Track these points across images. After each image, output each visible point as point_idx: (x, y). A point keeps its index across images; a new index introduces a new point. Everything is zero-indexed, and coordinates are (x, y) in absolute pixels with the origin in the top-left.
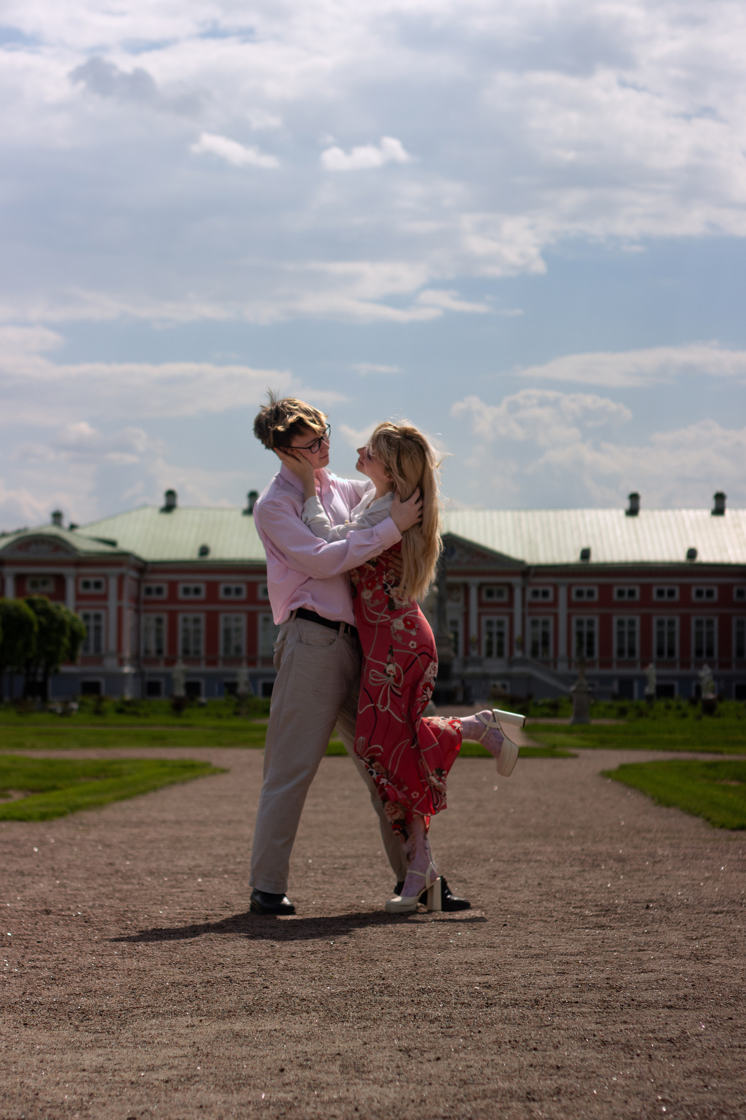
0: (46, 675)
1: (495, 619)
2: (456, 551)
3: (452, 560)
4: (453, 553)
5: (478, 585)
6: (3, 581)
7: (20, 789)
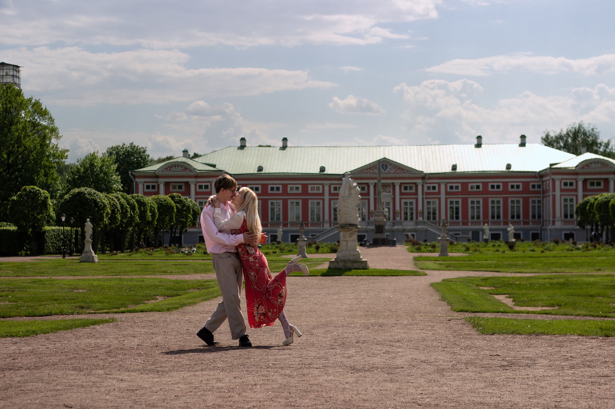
0: (181, 233)
1: (408, 201)
2: (388, 167)
3: (386, 171)
4: (387, 168)
5: (400, 184)
6: (158, 186)
7: (162, 295)
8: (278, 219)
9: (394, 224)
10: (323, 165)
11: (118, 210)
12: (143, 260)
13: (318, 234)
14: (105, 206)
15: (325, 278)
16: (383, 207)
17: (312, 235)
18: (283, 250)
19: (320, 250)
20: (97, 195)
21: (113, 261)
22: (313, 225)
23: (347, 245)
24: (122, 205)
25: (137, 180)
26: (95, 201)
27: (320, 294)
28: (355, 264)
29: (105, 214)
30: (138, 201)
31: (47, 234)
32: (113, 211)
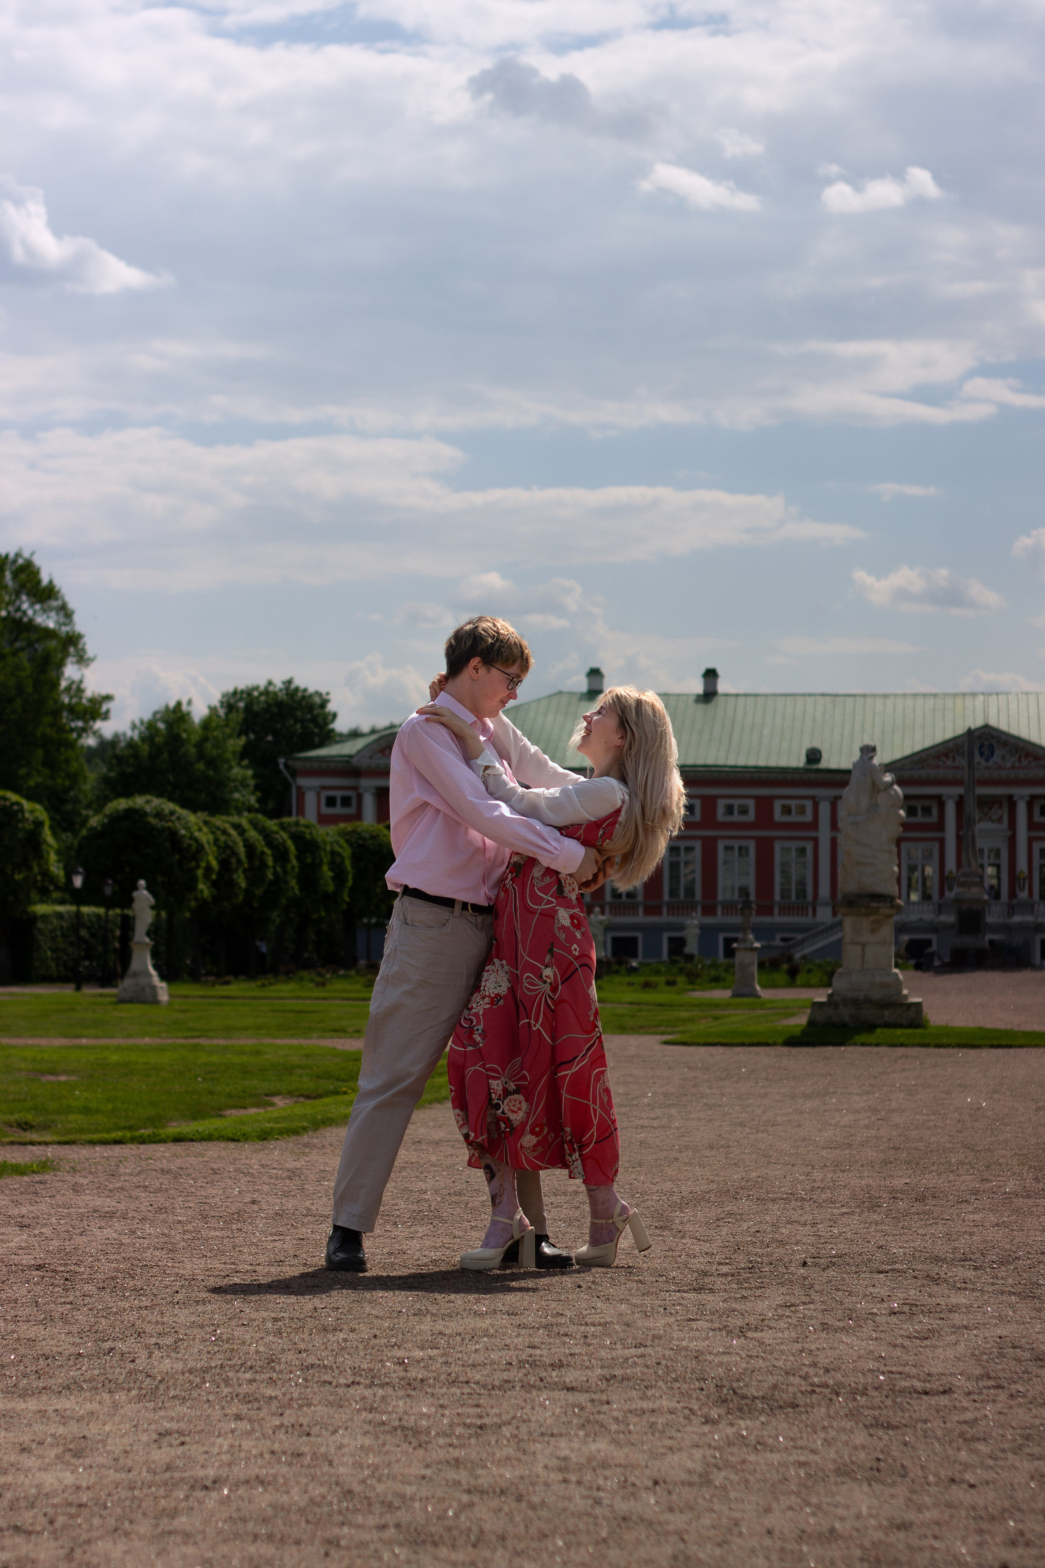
2: (996, 752)
3: (991, 763)
4: (992, 753)
5: (1028, 798)
6: (360, 798)
7: (290, 1094)
8: (690, 892)
9: (1011, 909)
10: (816, 744)
11: (239, 861)
12: (298, 998)
13: (800, 937)
14: (200, 848)
15: (794, 1051)
16: (979, 861)
17: (783, 939)
18: (698, 976)
19: (800, 978)
20: (179, 818)
21: (212, 1001)
22: (786, 909)
23: (864, 955)
24: (250, 847)
25: (303, 782)
26: (173, 834)
27: (766, 1095)
28: (886, 1013)
29: (200, 872)
30: (297, 838)
31: (40, 925)
32: (224, 864)
